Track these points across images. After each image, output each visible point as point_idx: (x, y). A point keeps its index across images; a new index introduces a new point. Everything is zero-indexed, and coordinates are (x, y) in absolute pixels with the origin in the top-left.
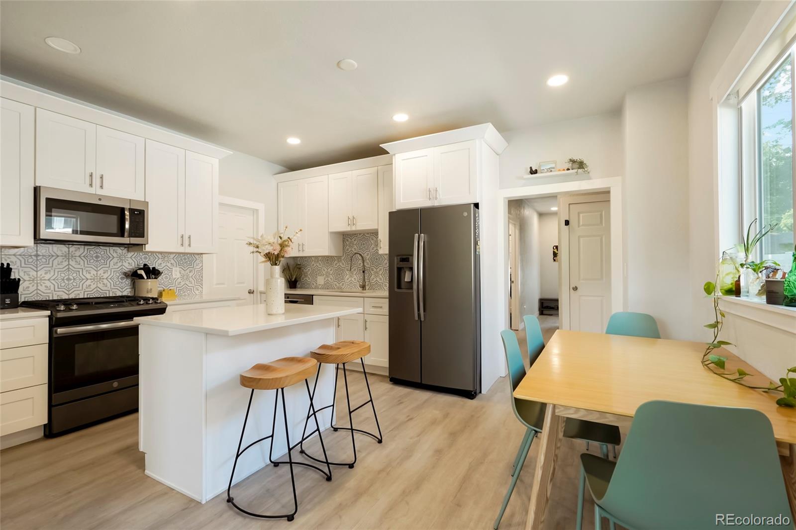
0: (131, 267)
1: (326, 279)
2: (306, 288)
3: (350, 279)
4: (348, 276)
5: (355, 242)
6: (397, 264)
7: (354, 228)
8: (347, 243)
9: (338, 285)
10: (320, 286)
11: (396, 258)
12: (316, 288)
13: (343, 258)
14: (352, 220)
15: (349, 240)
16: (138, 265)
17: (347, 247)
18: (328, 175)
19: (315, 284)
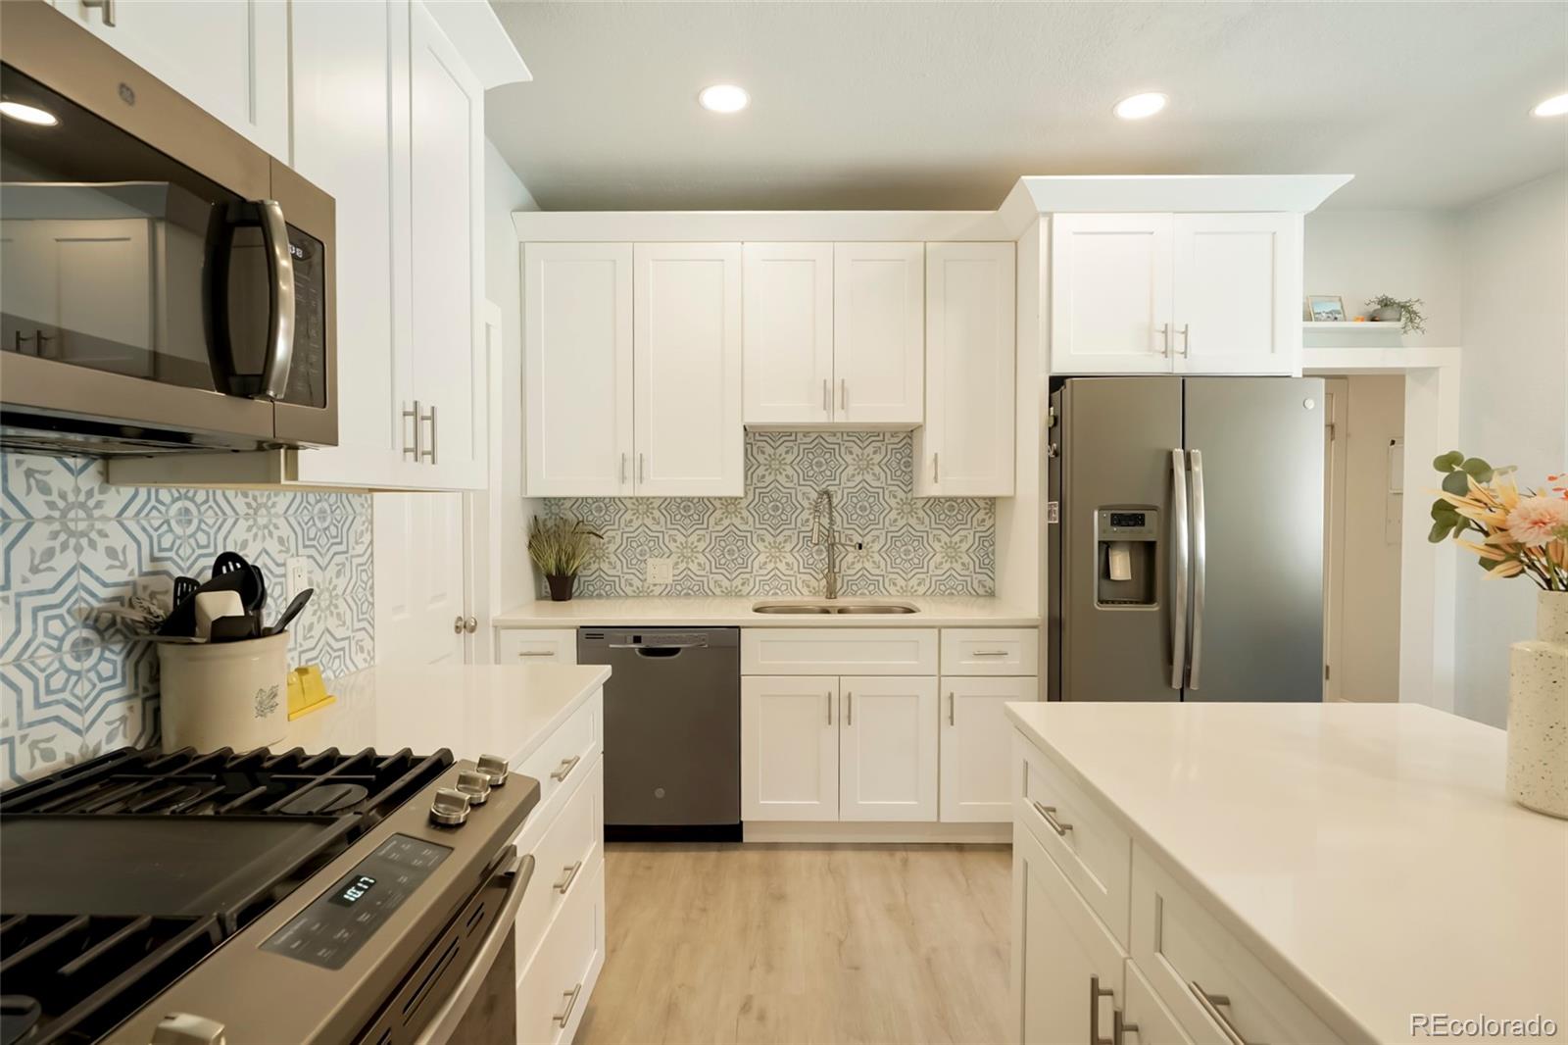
0: (122, 576)
1: (682, 566)
2: (599, 596)
3: (770, 566)
4: (762, 558)
5: (789, 458)
6: (1102, 531)
7: (840, 418)
8: (761, 458)
9: (726, 583)
10: (657, 590)
11: (1096, 513)
12: (643, 594)
13: (744, 503)
14: (833, 392)
15: (769, 450)
16: (154, 559)
17: (761, 471)
18: (742, 243)
19: (637, 583)
